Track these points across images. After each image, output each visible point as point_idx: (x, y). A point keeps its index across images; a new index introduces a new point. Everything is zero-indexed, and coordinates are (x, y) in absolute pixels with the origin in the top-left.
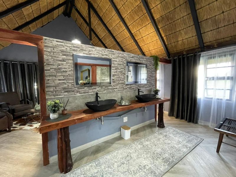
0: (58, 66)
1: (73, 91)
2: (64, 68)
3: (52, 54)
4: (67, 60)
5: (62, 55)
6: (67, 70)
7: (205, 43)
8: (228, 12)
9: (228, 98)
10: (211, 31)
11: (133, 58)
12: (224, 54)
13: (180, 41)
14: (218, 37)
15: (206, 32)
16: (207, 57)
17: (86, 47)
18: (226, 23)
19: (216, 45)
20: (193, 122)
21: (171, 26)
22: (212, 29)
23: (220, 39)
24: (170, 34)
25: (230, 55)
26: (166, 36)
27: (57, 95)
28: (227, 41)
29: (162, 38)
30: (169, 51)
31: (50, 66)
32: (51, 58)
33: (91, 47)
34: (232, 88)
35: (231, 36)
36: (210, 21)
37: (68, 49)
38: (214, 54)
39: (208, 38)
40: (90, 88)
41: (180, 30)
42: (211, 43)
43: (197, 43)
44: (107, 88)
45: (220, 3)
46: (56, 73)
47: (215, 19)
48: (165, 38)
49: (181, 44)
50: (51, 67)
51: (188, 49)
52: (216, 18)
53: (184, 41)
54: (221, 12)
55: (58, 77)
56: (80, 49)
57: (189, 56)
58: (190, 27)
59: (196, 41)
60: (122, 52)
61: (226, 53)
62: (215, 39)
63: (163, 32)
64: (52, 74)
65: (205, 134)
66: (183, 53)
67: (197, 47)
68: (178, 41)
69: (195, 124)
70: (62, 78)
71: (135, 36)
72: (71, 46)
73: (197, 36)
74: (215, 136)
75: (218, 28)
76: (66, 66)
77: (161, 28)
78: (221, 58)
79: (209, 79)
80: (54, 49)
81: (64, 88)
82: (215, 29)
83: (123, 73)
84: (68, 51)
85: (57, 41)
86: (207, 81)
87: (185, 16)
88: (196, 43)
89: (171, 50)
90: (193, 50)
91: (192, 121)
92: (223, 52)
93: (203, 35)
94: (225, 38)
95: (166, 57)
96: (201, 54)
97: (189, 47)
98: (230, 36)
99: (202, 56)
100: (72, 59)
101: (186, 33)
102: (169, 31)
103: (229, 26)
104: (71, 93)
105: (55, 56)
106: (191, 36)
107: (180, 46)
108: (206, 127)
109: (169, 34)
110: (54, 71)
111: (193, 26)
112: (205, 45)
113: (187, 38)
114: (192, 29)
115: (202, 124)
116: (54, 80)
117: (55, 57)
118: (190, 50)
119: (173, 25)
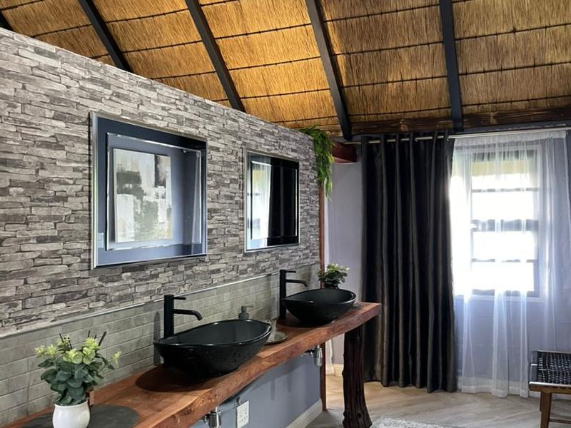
0: (37, 171)
1: (85, 296)
2: (60, 182)
3: (18, 110)
4: (70, 143)
5: (53, 118)
6: (68, 193)
7: (465, 106)
8: (525, 32)
9: (532, 289)
10: (484, 72)
11: (261, 136)
12: (513, 149)
13: (393, 82)
14: (500, 95)
15: (471, 73)
16: (471, 152)
17: (129, 83)
18: (519, 63)
19: (495, 117)
20: (445, 389)
21: (371, 24)
22: (486, 69)
23: (504, 102)
24: (362, 52)
25: (528, 156)
26: (348, 53)
27: (29, 319)
28: (518, 111)
29: (333, 56)
30: (350, 112)
31: (12, 170)
32: (13, 129)
33: (146, 86)
34: (538, 257)
35: (528, 100)
36: (483, 45)
37: (75, 86)
38: (489, 146)
39: (475, 93)
40: (141, 276)
41: (400, 48)
42: (480, 107)
43: (445, 102)
44: (189, 272)
45: (510, 5)
46: (31, 208)
47: (496, 43)
48: (341, 60)
49: (394, 93)
50: (14, 177)
51: (416, 115)
52: (499, 41)
53: (405, 87)
54: (512, 28)
55: (38, 226)
56: (111, 92)
57: (419, 141)
58: (428, 44)
59: (440, 93)
60: (233, 112)
61: (520, 148)
62: (491, 99)
63: (340, 36)
64: (15, 211)
65: (493, 418)
66: (400, 125)
67: (443, 112)
68: (388, 82)
69: (452, 394)
70: (48, 229)
71: (210, 20)
72: (82, 74)
73: (445, 79)
74: (518, 416)
75: (501, 70)
76: (64, 169)
77: (332, 21)
78: (507, 161)
79: (480, 227)
80: (28, 86)
81: (55, 283)
82: (493, 71)
83: (237, 202)
84: (74, 99)
85: (38, 51)
86: (475, 234)
87: (418, 8)
88: (440, 99)
89: (356, 109)
90: (431, 120)
91: (440, 387)
92: (512, 144)
93: (463, 79)
94: (514, 101)
95: (337, 131)
96: (454, 139)
97: (420, 111)
98: (526, 98)
99: (457, 148)
100: (86, 136)
101: (415, 62)
102: (361, 38)
103: (526, 69)
104: (76, 303)
105: (28, 119)
106: (429, 76)
107: (390, 98)
108: (483, 395)
109: (359, 50)
110: (23, 194)
111: (438, 44)
112: (466, 111)
113: (416, 79)
114: (434, 54)
115: (473, 388)
116: (20, 241)
117: (29, 125)
118: (420, 119)
119: (376, 22)
